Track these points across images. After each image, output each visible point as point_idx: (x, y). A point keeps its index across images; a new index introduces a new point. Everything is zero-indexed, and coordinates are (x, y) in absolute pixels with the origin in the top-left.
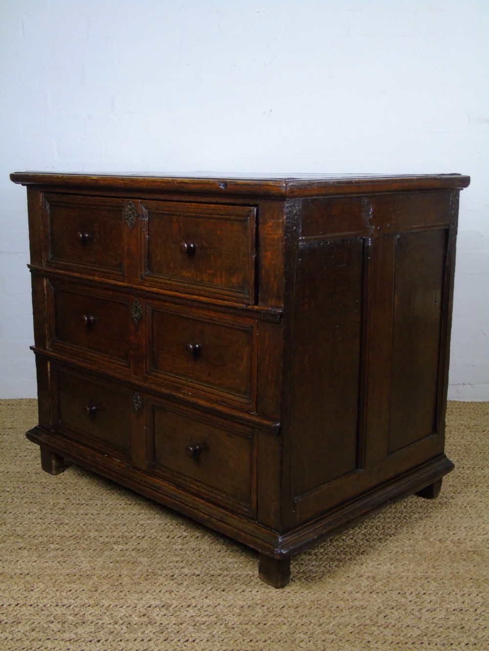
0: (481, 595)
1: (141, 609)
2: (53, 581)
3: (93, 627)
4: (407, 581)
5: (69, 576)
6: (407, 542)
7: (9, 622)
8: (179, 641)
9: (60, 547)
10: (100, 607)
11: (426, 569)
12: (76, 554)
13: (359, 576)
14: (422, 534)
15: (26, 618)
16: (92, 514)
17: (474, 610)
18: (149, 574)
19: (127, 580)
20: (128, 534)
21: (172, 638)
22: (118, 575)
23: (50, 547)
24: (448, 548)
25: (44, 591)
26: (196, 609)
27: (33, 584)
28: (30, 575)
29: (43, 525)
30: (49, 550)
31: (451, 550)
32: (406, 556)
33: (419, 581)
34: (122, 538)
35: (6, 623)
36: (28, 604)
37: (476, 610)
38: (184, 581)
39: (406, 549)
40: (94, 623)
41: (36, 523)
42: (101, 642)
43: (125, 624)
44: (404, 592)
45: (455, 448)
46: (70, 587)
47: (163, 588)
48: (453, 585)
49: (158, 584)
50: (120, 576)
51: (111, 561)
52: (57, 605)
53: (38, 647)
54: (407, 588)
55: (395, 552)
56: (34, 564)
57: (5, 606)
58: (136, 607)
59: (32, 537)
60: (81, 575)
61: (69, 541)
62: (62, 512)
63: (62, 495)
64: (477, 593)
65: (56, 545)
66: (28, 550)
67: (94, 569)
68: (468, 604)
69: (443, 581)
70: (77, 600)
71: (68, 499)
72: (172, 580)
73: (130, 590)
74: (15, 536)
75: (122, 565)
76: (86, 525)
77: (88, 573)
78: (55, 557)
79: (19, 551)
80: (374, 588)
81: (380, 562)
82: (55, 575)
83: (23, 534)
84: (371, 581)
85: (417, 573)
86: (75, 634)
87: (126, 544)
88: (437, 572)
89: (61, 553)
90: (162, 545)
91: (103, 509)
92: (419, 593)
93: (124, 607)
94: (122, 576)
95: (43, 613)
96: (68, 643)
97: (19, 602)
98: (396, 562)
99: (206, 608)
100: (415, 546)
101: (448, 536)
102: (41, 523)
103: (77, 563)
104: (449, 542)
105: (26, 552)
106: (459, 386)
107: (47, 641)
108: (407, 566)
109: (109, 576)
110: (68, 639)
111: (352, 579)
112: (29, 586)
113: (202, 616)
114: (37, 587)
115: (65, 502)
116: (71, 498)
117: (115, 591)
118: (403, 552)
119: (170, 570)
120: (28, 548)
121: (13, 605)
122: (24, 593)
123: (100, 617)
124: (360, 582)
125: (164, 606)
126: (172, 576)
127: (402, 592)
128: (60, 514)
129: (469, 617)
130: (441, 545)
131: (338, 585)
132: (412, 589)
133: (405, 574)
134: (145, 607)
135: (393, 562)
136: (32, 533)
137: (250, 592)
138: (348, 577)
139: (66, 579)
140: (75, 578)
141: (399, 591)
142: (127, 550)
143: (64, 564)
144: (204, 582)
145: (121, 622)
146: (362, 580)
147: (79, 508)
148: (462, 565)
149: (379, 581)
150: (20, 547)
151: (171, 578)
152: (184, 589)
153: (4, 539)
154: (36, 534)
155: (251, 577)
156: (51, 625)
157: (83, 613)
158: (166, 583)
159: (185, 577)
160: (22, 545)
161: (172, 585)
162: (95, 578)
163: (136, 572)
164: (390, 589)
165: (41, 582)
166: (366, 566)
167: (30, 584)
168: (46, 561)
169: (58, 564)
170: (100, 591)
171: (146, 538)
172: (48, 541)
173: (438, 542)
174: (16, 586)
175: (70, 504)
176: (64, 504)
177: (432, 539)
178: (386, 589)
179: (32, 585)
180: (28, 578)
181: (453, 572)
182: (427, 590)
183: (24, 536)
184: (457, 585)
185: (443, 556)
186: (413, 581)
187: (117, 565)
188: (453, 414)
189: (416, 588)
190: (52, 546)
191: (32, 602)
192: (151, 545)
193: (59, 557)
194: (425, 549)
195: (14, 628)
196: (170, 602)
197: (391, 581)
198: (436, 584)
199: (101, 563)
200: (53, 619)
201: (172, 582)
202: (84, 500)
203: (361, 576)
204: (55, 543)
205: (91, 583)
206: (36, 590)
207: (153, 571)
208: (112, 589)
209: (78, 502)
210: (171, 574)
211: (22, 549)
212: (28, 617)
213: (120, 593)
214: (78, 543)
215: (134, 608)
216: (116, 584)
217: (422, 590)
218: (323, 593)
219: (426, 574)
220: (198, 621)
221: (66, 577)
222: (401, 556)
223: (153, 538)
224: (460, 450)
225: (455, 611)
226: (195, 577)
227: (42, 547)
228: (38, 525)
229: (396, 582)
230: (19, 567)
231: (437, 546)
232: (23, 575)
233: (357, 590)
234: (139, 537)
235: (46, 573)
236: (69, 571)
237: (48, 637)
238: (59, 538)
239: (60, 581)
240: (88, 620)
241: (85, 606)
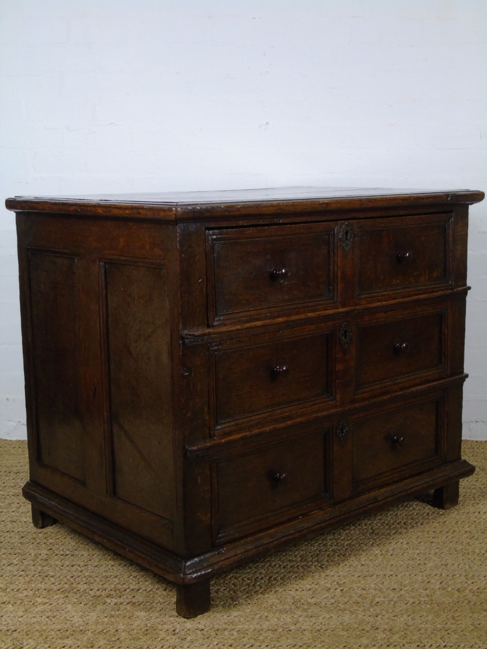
2: (44, 637)
4: (426, 633)
5: (61, 631)
6: (424, 592)
9: (48, 601)
11: (445, 621)
12: (66, 608)
13: (374, 628)
14: (439, 583)
16: (79, 566)
18: (148, 628)
19: (125, 635)
20: (120, 587)
22: (115, 630)
23: (37, 601)
24: (467, 598)
27: (22, 641)
28: (18, 631)
29: (26, 578)
30: (36, 604)
31: (470, 600)
32: (423, 607)
33: (438, 633)
34: (115, 591)
38: (188, 635)
39: (423, 599)
41: (18, 575)
44: (423, 645)
45: (469, 491)
46: (64, 643)
47: (165, 643)
48: (475, 637)
49: (159, 639)
50: (117, 631)
51: (106, 615)
54: (426, 640)
55: (411, 603)
56: (20, 619)
59: (15, 590)
60: (74, 631)
61: (57, 594)
62: (45, 563)
63: (44, 545)
65: (43, 599)
66: (12, 604)
67: (88, 624)
69: (464, 632)
71: (51, 549)
72: (174, 635)
73: (128, 646)
75: (117, 619)
76: (74, 578)
77: (81, 628)
78: (43, 612)
79: (3, 606)
80: (392, 641)
81: (396, 614)
82: (45, 630)
83: (5, 587)
84: (388, 633)
85: (436, 624)
87: (120, 597)
88: (458, 623)
89: (50, 607)
90: (159, 598)
91: (91, 560)
92: (439, 646)
94: (120, 631)
98: (413, 613)
100: (432, 596)
101: (466, 585)
102: (24, 576)
103: (68, 618)
104: (468, 592)
105: (10, 606)
106: (472, 423)
108: (425, 618)
109: (105, 631)
111: (367, 631)
112: (18, 643)
114: (27, 644)
115: (48, 553)
116: (54, 548)
118: (419, 603)
119: (170, 624)
120: (12, 602)
124: (376, 635)
126: (174, 631)
127: (421, 645)
128: (44, 566)
130: (459, 595)
131: (353, 638)
132: (431, 642)
133: (423, 626)
135: (410, 613)
136: (15, 586)
137: (260, 646)
138: (363, 630)
139: (57, 635)
140: (68, 633)
141: (418, 644)
142: (121, 604)
143: (54, 620)
144: (209, 637)
146: (378, 633)
147: (63, 559)
148: (483, 616)
149: (396, 633)
150: (3, 602)
151: (173, 633)
152: (188, 644)
154: (20, 588)
155: (259, 631)
158: (168, 638)
159: (188, 632)
160: (5, 599)
161: (176, 640)
162: (90, 633)
163: (133, 627)
164: (408, 642)
165: (31, 638)
166: (381, 618)
167: (19, 641)
168: (34, 616)
169: (47, 619)
171: (141, 591)
172: (34, 594)
173: (456, 592)
174: (3, 644)
175: (54, 555)
176: (47, 554)
177: (450, 589)
178: (404, 642)
179: (21, 642)
180: (15, 634)
181: (475, 623)
182: (448, 642)
183: (6, 589)
184: (479, 638)
185: (462, 606)
186: (432, 633)
187: (112, 619)
188: (466, 455)
189: (436, 640)
190: (39, 600)
192: (148, 598)
193: (48, 612)
194: (443, 599)
197: (409, 634)
198: (457, 636)
199: (95, 617)
201: (174, 637)
202: (68, 550)
203: (377, 629)
204: (41, 597)
205: (85, 639)
207: (152, 626)
208: (110, 645)
209: (62, 553)
210: (173, 629)
211: (6, 603)
214: (67, 596)
216: (113, 639)
217: (442, 642)
218: (337, 647)
219: (446, 626)
221: (58, 633)
222: (418, 607)
223: (148, 591)
224: (475, 494)
226: (198, 632)
227: (28, 601)
228: (20, 578)
229: (414, 634)
230: (5, 623)
231: (456, 596)
232: (10, 631)
233: (373, 643)
234: (133, 590)
235: (35, 629)
236: (59, 627)
238: (46, 591)
239: (51, 637)
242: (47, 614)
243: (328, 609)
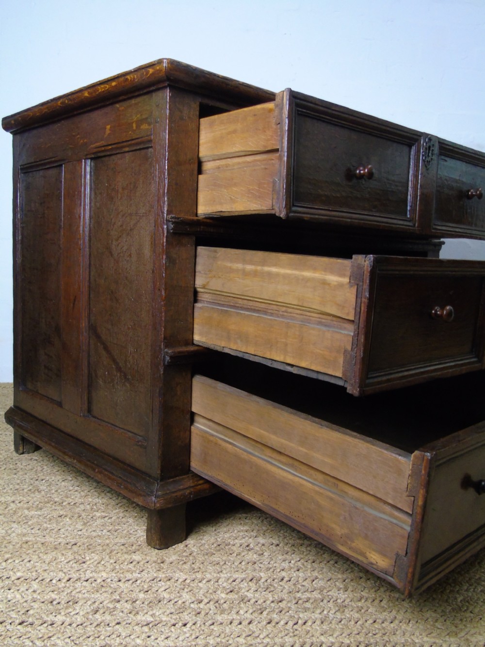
1: (225, 584)
2: (108, 551)
3: (172, 606)
5: (126, 546)
7: (63, 602)
8: (286, 623)
9: (107, 515)
10: (174, 582)
15: (84, 596)
21: (276, 620)
23: (95, 516)
25: (99, 563)
26: (291, 583)
27: (85, 555)
28: (78, 545)
29: (82, 493)
30: (95, 518)
35: (59, 603)
36: (83, 579)
40: (173, 602)
41: (74, 491)
42: (188, 626)
43: (212, 603)
46: (130, 558)
47: (242, 559)
49: (235, 555)
52: (120, 581)
53: (108, 634)
56: (80, 533)
57: (54, 581)
58: (217, 582)
59: (72, 504)
65: (102, 513)
66: (70, 518)
72: (249, 550)
73: (202, 561)
74: (51, 503)
78: (103, 525)
79: (60, 519)
82: (108, 545)
83: (61, 501)
86: (152, 615)
89: (109, 521)
93: (204, 582)
95: (103, 589)
96: (146, 629)
97: (70, 576)
99: (302, 582)
102: (80, 491)
103: (131, 532)
105: (68, 520)
107: (117, 626)
110: (145, 623)
112: (80, 558)
113: (301, 591)
114: (90, 559)
117: (185, 563)
120: (69, 516)
121: (65, 581)
122: (74, 565)
123: (178, 594)
125: (251, 580)
126: (248, 546)
134: (230, 581)
136: (71, 500)
139: (122, 550)
140: (133, 548)
143: (116, 534)
145: (206, 601)
150: (60, 515)
151: (248, 548)
152: (268, 560)
153: (40, 506)
154: (76, 501)
156: (118, 605)
157: (155, 589)
160: (61, 513)
161: (253, 555)
165: (94, 553)
167: (80, 555)
168: (94, 529)
169: (109, 534)
172: (92, 509)
174: (64, 558)
179: (83, 556)
180: (75, 548)
183: (62, 503)
190: (98, 514)
191: (87, 577)
195: (70, 610)
196: (257, 575)
200: (118, 597)
206: (88, 563)
211: (63, 517)
212: (86, 595)
215: (217, 583)
220: (300, 599)
221: (122, 547)
227: (86, 515)
228: (76, 493)
230: (63, 536)
236: (123, 541)
237: (117, 621)
238: (104, 506)
239: (115, 552)
240: (164, 598)
241: (155, 581)
242: (107, 527)
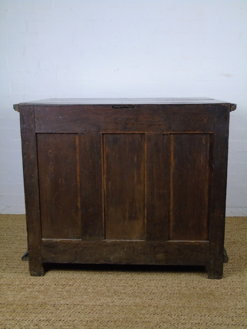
0: (210, 316)
1: (36, 322)
4: (174, 308)
5: (2, 304)
6: (177, 288)
10: (15, 321)
11: (184, 302)
12: (7, 293)
13: (150, 305)
14: (185, 284)
16: (19, 273)
17: (205, 324)
18: (42, 303)
19: (31, 307)
20: (35, 283)
22: (27, 304)
24: (197, 292)
26: (63, 322)
31: (198, 293)
32: (175, 295)
33: (180, 309)
34: (32, 285)
37: (207, 324)
38: (60, 307)
39: (176, 292)
44: (171, 314)
46: (1, 310)
47: (48, 311)
48: (197, 311)
49: (46, 309)
50: (28, 304)
51: (24, 297)
54: (173, 312)
55: (170, 293)
58: (33, 321)
60: (8, 304)
61: (5, 286)
62: (3, 271)
63: (5, 262)
64: (209, 315)
67: (15, 301)
68: (203, 320)
69: (192, 309)
70: (3, 317)
71: (8, 265)
72: (54, 307)
73: (31, 312)
75: (30, 299)
76: (15, 278)
77: (12, 303)
80: (156, 312)
81: (161, 299)
84: (155, 308)
85: (180, 304)
87: (34, 288)
88: (190, 304)
90: (51, 289)
91: (24, 270)
92: (179, 315)
93: (27, 321)
94: (29, 305)
98: (170, 298)
99: (69, 321)
100: (180, 290)
101: (198, 285)
103: (7, 298)
104: (198, 289)
108: (175, 301)
109: (22, 305)
111: (146, 307)
113: (66, 325)
115: (6, 266)
116: (9, 264)
117: (24, 312)
118: (174, 293)
119: (53, 302)
124: (150, 309)
125: (47, 320)
127: (170, 314)
128: (2, 273)
129: (203, 327)
130: (193, 290)
131: (138, 310)
132: (176, 313)
133: (173, 305)
134: (38, 321)
135: (168, 298)
137: (93, 313)
138: (144, 306)
140: (4, 305)
141: (169, 314)
142: (33, 291)
144: (70, 308)
146: (151, 308)
147: (12, 269)
148: (203, 300)
149: (159, 308)
152: (59, 312)
155: (94, 306)
157: (6, 324)
158: (50, 308)
159: (61, 306)
161: (54, 309)
162: (15, 306)
163: (36, 303)
164: (164, 312)
166: (154, 300)
170: (16, 312)
171: (44, 285)
173: (192, 289)
175: (8, 268)
176: (5, 267)
177: (189, 287)
178: (162, 312)
181: (198, 304)
182: (183, 313)
184: (199, 311)
185: (194, 296)
186: (177, 308)
187: (27, 299)
189: (178, 312)
192: (46, 289)
194: (185, 292)
196: (51, 318)
197: (165, 309)
198: (188, 310)
199: (19, 298)
201: (53, 308)
202: (16, 265)
203: (151, 306)
205: (12, 308)
207: (45, 302)
208: (23, 311)
209: (12, 266)
210: (54, 304)
213: (26, 314)
214: (9, 287)
215: (32, 321)
216: (25, 308)
217: (180, 313)
218: (130, 314)
219: (184, 305)
222: (173, 296)
223: (47, 285)
225: (196, 324)
226: (66, 306)
229: (168, 309)
231: (192, 291)
233: (147, 313)
234: (40, 284)
240: (8, 327)
241: (7, 320)
243: (129, 296)
